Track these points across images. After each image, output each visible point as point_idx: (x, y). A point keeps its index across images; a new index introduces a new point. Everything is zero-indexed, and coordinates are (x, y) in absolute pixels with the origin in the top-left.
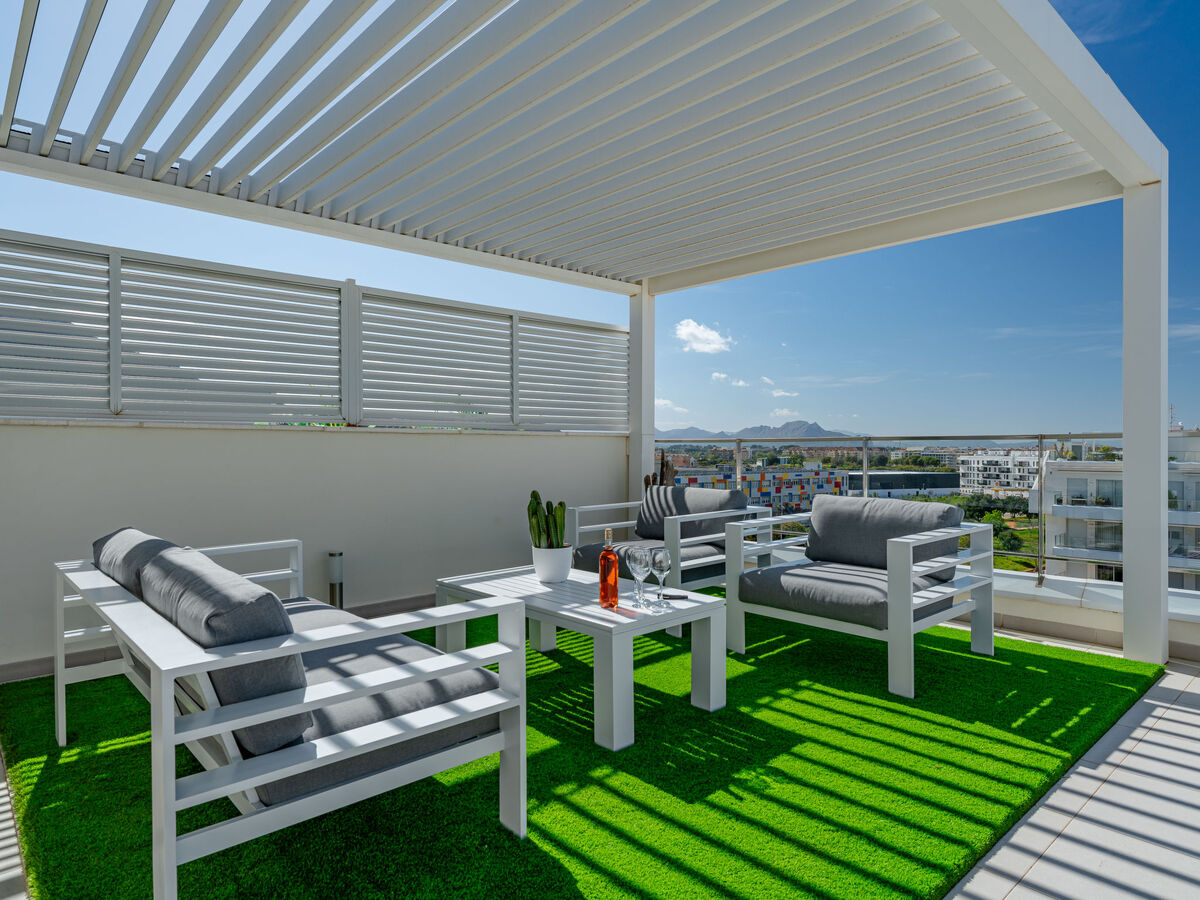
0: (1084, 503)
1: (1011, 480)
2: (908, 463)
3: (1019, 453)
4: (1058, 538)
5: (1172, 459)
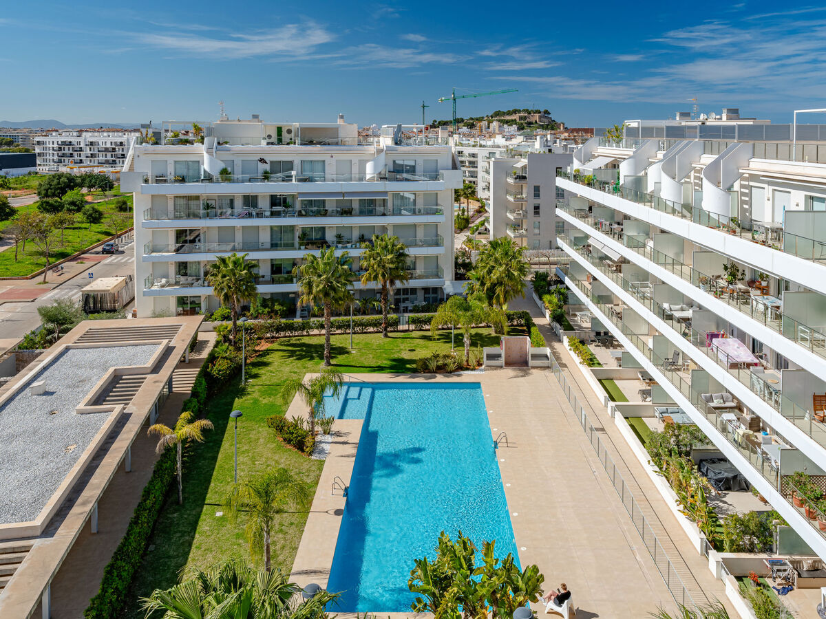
0: (165, 181)
1: (83, 158)
3: (90, 134)
4: (146, 213)
5: (226, 143)
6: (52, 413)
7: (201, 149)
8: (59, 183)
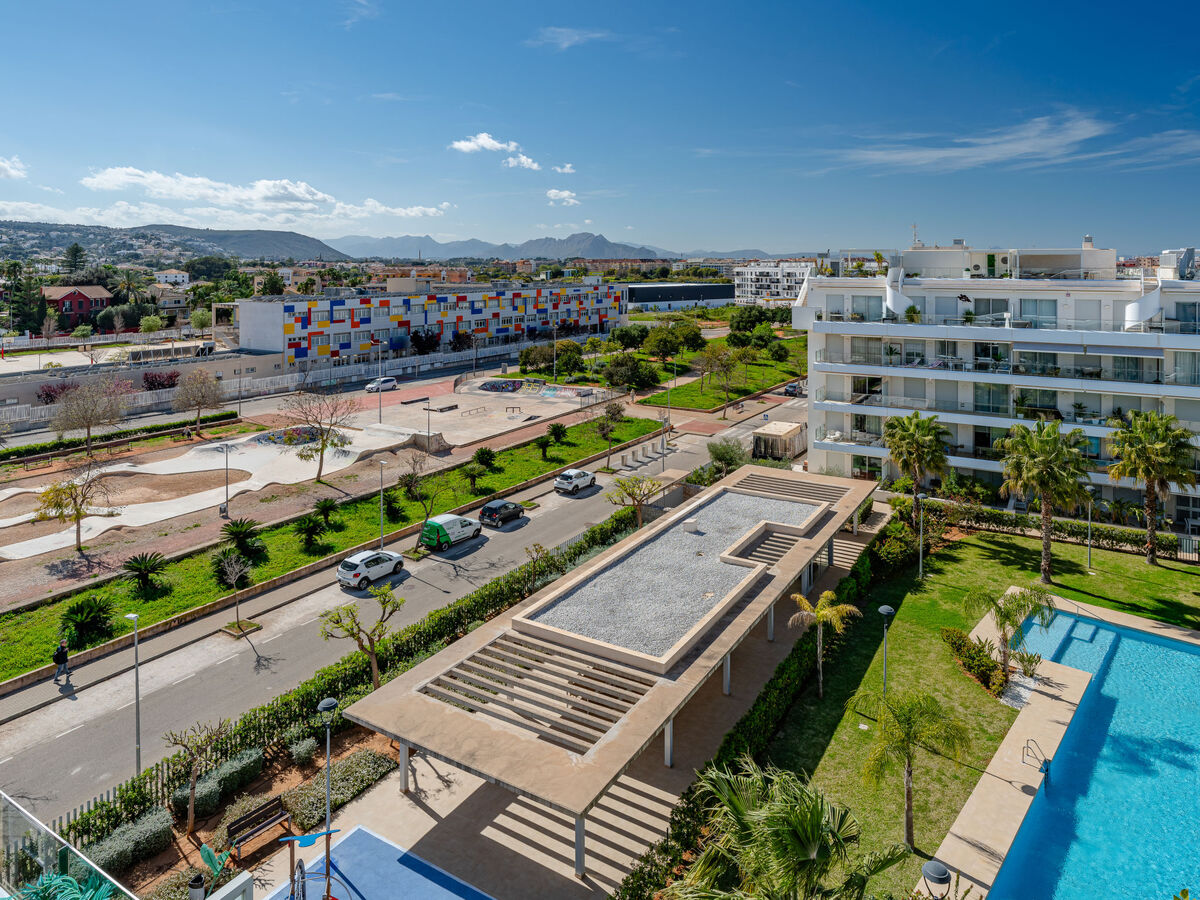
0: (842, 319)
1: (780, 290)
2: (688, 275)
3: (787, 264)
4: (818, 355)
5: (916, 275)
6: (699, 554)
7: (884, 282)
8: (750, 317)
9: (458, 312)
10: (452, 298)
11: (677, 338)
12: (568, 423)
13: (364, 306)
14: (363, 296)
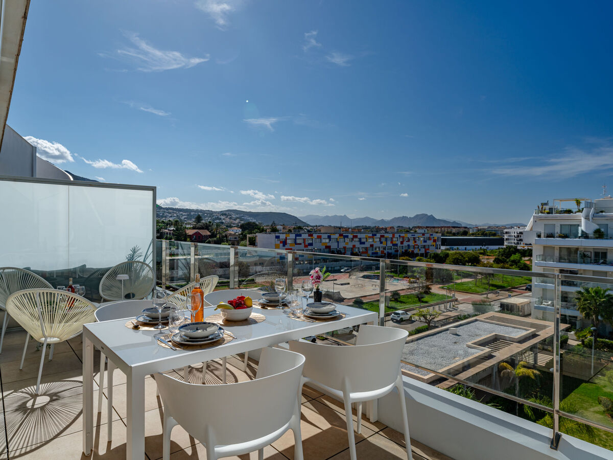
2: (479, 234)
8: (509, 251)
9: (353, 243)
10: (351, 236)
11: (464, 258)
12: (402, 293)
13: (310, 237)
14: (310, 233)
